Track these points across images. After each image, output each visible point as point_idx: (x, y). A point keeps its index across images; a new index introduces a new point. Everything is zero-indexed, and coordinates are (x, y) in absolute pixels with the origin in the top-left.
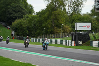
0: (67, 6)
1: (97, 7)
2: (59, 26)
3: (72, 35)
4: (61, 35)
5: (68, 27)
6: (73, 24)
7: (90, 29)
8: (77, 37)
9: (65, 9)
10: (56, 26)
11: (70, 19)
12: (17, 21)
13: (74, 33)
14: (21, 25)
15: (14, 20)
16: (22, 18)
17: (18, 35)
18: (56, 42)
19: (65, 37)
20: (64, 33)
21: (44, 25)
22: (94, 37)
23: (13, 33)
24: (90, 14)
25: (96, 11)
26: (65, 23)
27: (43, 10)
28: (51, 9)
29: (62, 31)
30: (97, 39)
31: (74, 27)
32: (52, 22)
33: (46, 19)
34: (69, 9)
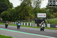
0: (32, 3)
1: (50, 4)
2: (28, 15)
3: (35, 20)
4: (29, 20)
5: (33, 16)
6: (36, 14)
7: (45, 17)
8: (38, 22)
9: (31, 5)
10: (26, 15)
11: (34, 11)
12: (4, 12)
13: (36, 19)
14: (6, 15)
15: (2, 11)
16: (7, 10)
17: (4, 20)
18: (26, 24)
19: (31, 21)
20: (31, 19)
21: (19, 15)
22: (48, 21)
23: (1, 19)
24: (45, 8)
25: (49, 6)
26: (31, 14)
27: (18, 6)
28: (23, 5)
29: (30, 18)
30: (49, 22)
31: (36, 16)
32: (24, 13)
33: (20, 11)
34: (33, 5)
